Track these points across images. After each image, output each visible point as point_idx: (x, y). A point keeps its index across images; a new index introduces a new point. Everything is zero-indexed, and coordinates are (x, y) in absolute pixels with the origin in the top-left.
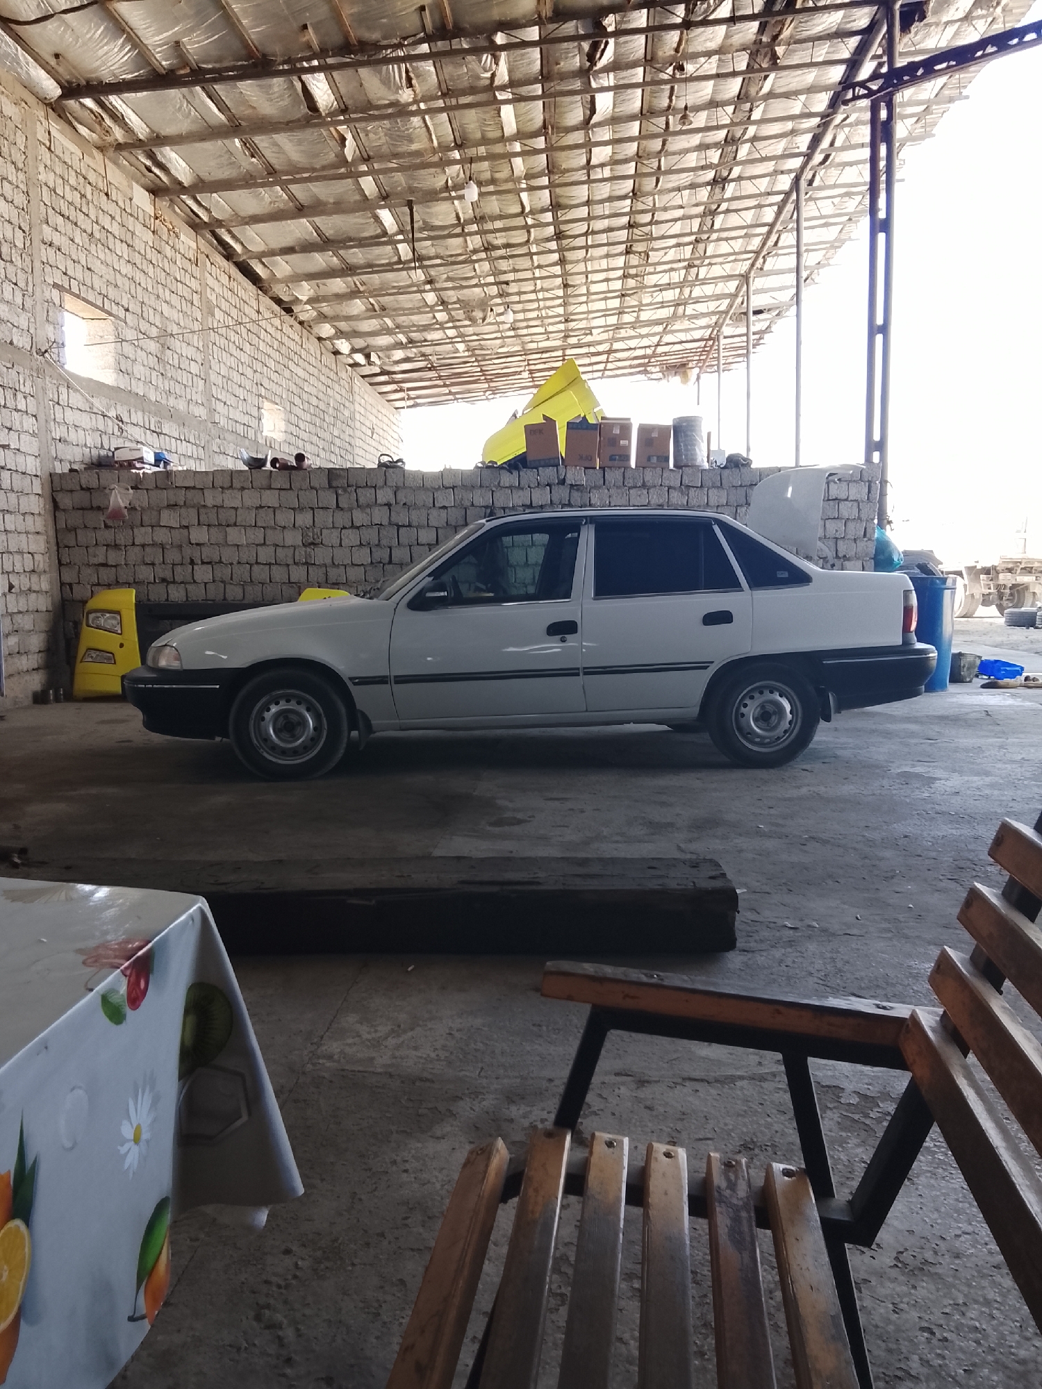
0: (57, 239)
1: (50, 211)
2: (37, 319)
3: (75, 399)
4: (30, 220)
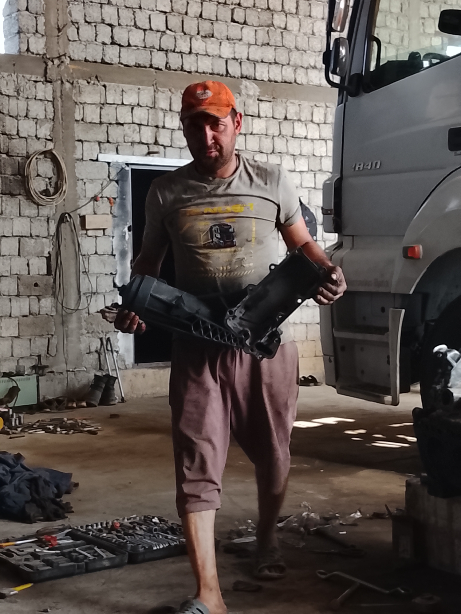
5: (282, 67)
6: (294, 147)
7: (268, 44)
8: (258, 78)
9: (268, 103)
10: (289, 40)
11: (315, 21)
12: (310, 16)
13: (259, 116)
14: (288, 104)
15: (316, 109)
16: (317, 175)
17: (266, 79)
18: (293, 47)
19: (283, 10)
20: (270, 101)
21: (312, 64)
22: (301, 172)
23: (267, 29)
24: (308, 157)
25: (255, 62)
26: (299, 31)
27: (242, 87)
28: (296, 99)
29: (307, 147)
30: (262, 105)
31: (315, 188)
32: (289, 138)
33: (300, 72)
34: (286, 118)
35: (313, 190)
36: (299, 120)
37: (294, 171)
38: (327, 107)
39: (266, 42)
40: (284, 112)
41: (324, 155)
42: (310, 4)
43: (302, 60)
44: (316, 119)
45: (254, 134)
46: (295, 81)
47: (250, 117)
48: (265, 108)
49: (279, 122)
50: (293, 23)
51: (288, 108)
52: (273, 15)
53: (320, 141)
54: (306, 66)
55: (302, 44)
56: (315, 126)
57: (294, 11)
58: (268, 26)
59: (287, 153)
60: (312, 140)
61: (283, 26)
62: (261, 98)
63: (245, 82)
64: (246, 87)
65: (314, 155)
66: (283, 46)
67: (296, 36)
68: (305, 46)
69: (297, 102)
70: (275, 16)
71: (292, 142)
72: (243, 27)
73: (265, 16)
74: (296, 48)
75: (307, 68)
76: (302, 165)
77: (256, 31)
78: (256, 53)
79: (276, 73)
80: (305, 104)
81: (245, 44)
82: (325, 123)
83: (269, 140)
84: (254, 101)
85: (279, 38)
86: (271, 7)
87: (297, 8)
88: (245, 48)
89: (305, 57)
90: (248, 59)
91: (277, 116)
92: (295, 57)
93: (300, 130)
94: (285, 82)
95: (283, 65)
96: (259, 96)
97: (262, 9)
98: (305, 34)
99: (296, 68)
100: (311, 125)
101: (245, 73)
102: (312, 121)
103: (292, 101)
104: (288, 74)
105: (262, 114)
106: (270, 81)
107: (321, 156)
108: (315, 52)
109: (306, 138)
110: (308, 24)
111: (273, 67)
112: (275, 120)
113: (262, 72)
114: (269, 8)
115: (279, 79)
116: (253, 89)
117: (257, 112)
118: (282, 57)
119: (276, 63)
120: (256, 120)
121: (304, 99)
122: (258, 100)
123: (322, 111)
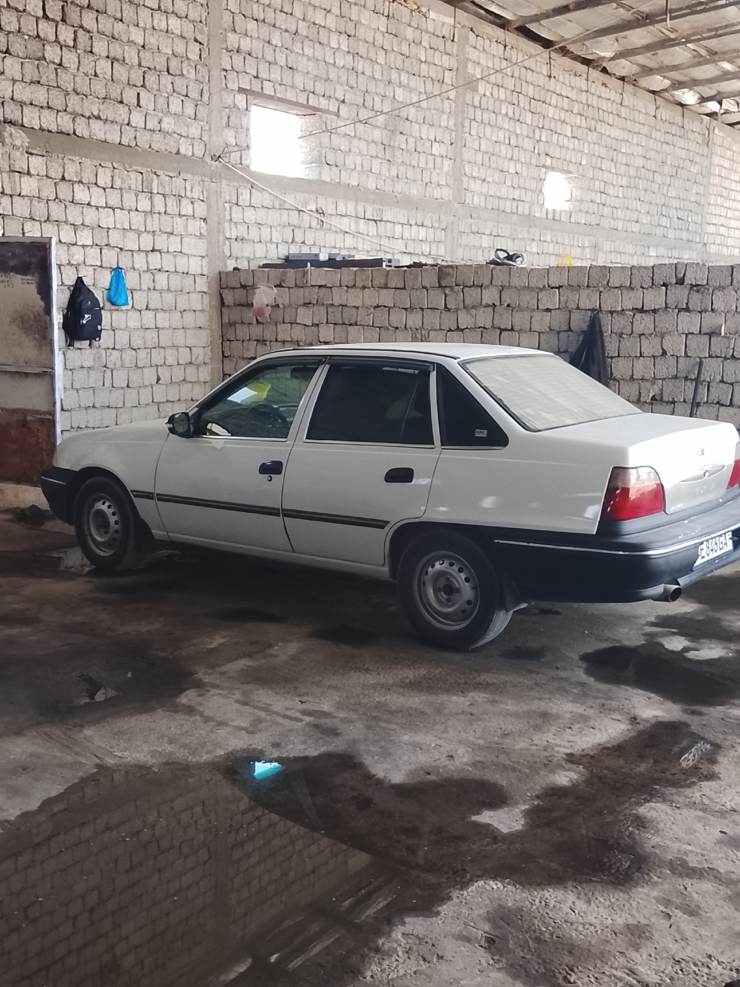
0: (246, 44)
1: (239, 18)
2: (213, 127)
3: (258, 198)
4: (209, 31)
5: (57, 114)
6: (74, 215)
7: (39, 82)
8: (26, 125)
9: (40, 158)
10: (65, 80)
11: (98, 59)
12: (91, 52)
13: (29, 173)
14: (66, 160)
15: (100, 170)
16: (103, 251)
17: (37, 127)
18: (70, 89)
19: (57, 41)
20: (43, 156)
21: (96, 114)
22: (83, 246)
23: (38, 62)
24: (93, 228)
25: (22, 104)
26: (78, 69)
27: (6, 134)
28: (75, 155)
29: (90, 217)
30: (32, 159)
31: (101, 266)
32: (67, 203)
33: (80, 121)
34: (63, 179)
35: (99, 269)
36: (80, 182)
37: (75, 244)
38: (114, 168)
39: (35, 79)
40: (61, 170)
41: (112, 226)
42: (91, 38)
43: (82, 107)
44: (101, 182)
45: (23, 196)
46: (74, 133)
47: (17, 174)
48: (37, 164)
49: (55, 183)
50: (70, 58)
51: (66, 167)
52: (44, 45)
53: (106, 209)
54: (87, 115)
55: (82, 85)
56: (101, 191)
57: (71, 44)
58: (38, 60)
59: (66, 222)
60: (97, 208)
61: (57, 61)
62: (30, 150)
63: (8, 128)
64: (11, 135)
65: (99, 226)
66: (58, 87)
67: (75, 76)
68: (85, 89)
69: (76, 158)
70: (47, 47)
71: (71, 207)
72: (4, 57)
73: (35, 46)
74: (74, 90)
75: (89, 118)
76: (85, 237)
77: (22, 63)
78: (24, 93)
79: (49, 121)
80: (87, 162)
81: (8, 79)
82: (112, 187)
83: (43, 205)
84: (22, 154)
85: (53, 76)
86: (41, 34)
87: (75, 40)
88: (9, 84)
89: (86, 103)
90: (12, 99)
91: (52, 175)
92: (74, 102)
93: (81, 194)
94: (62, 132)
95: (58, 111)
96: (28, 148)
97: (30, 36)
98: (86, 74)
99: (75, 116)
100: (94, 189)
101: (9, 117)
102: (96, 184)
103: (70, 157)
104: (65, 123)
105: (32, 171)
106: (41, 129)
107: (109, 228)
108: (98, 98)
109: (89, 204)
110: (90, 62)
111: (46, 112)
112: (50, 180)
113: (31, 117)
114: (38, 36)
115: (54, 128)
116: (20, 138)
117: (27, 169)
118: (57, 101)
119: (49, 108)
120: (25, 179)
121: (86, 157)
122: (27, 152)
123: (108, 172)
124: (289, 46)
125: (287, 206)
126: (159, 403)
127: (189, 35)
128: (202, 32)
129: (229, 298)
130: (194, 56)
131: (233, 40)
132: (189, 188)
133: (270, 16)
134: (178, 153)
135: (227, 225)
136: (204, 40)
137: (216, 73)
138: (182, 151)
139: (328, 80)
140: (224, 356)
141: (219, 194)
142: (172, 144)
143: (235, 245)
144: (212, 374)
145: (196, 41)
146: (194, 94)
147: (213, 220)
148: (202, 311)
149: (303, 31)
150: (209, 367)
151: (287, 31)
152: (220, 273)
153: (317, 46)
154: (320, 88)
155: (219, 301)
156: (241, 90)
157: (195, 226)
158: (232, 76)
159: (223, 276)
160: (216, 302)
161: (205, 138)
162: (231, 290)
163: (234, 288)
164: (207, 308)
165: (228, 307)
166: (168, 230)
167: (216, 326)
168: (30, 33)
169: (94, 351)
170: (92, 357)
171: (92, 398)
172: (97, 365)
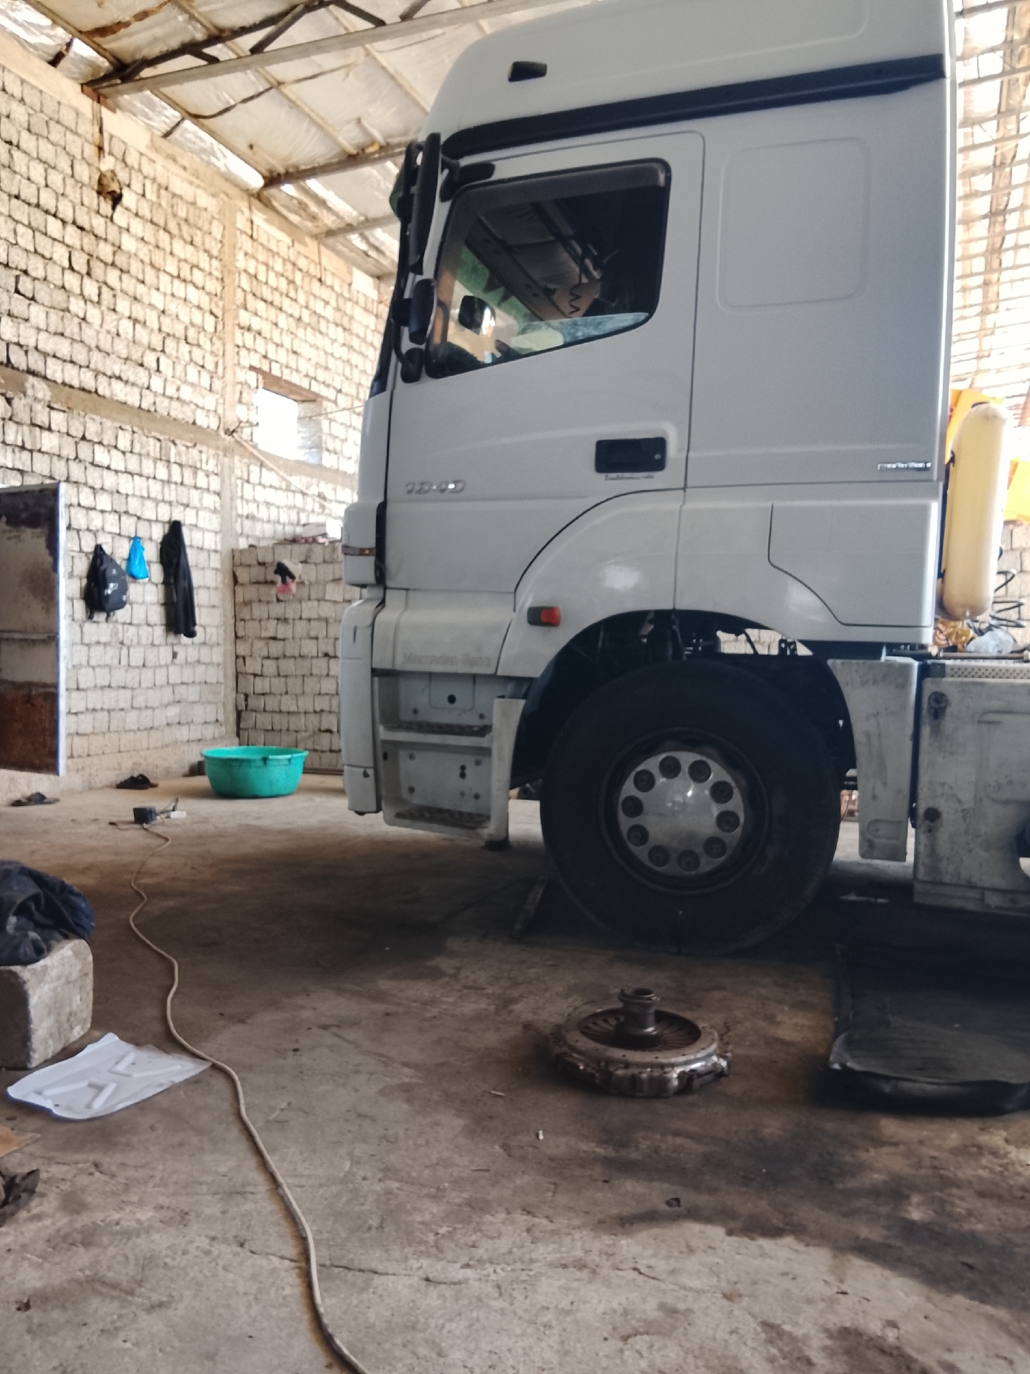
0: (256, 324)
1: (250, 297)
2: (227, 401)
3: (269, 477)
4: (224, 306)
6: (94, 477)
7: (62, 334)
8: (49, 377)
9: (61, 414)
10: (89, 334)
11: (121, 319)
12: (114, 310)
13: (49, 429)
14: (87, 419)
15: (120, 432)
16: (122, 518)
17: (60, 381)
18: (93, 346)
19: (82, 294)
20: (64, 412)
21: (117, 374)
22: (102, 512)
23: (61, 313)
24: (112, 493)
25: (45, 355)
26: (101, 326)
27: (28, 385)
28: (97, 415)
29: (110, 480)
30: (53, 413)
31: (119, 535)
32: (87, 464)
33: (101, 379)
34: (84, 438)
35: (118, 537)
36: (100, 443)
37: (94, 509)
38: (134, 432)
39: (60, 330)
40: (81, 428)
41: (130, 492)
42: (114, 296)
43: (104, 364)
44: (121, 445)
45: (43, 453)
46: (96, 392)
47: (37, 429)
48: (58, 419)
49: (76, 443)
50: (93, 314)
51: (88, 425)
52: (69, 297)
53: (125, 475)
54: (109, 373)
55: (105, 343)
56: (120, 454)
57: (96, 299)
58: (63, 310)
59: (85, 484)
60: (116, 472)
61: (81, 315)
62: (52, 405)
63: (31, 379)
64: (33, 386)
65: (118, 492)
66: (82, 342)
67: (98, 333)
68: (108, 347)
69: (98, 418)
70: (72, 299)
71: (91, 469)
72: (30, 305)
73: (60, 296)
74: (98, 347)
75: (110, 377)
76: (104, 502)
77: (47, 313)
78: (48, 343)
79: (71, 375)
80: (108, 423)
81: (32, 327)
82: (131, 452)
83: (63, 463)
84: (43, 407)
85: (76, 330)
86: (66, 286)
87: (99, 295)
88: (33, 332)
89: (108, 362)
90: (36, 348)
91: (73, 433)
92: (96, 357)
93: (101, 456)
94: (83, 390)
95: (81, 367)
96: (50, 402)
97: (55, 286)
98: (108, 332)
99: (97, 374)
100: (114, 452)
101: (33, 367)
102: (116, 447)
103: (92, 416)
104: (88, 380)
105: (53, 427)
106: (64, 384)
107: (127, 495)
108: (119, 357)
109: (108, 468)
110: (113, 321)
111: (69, 366)
112: (70, 438)
113: (55, 370)
114: (63, 287)
115: (76, 383)
116: (41, 390)
117: (47, 423)
118: (81, 357)
119: (72, 362)
120: (46, 434)
121: (107, 417)
122: (49, 407)
123: (128, 435)
124: (293, 329)
125: (293, 488)
126: (173, 685)
127: (206, 306)
128: (217, 306)
129: (243, 576)
130: (210, 327)
131: (245, 318)
132: (204, 460)
133: (277, 299)
134: (194, 423)
135: (239, 501)
136: (219, 314)
137: (230, 348)
138: (198, 423)
139: (326, 368)
140: (236, 637)
141: (232, 469)
142: (189, 414)
143: (247, 523)
144: (225, 655)
145: (212, 313)
146: (210, 366)
147: (226, 494)
148: (216, 588)
149: (306, 318)
150: (221, 649)
151: (291, 316)
152: (233, 550)
153: (317, 334)
154: (321, 375)
155: (232, 580)
156: (252, 368)
157: (210, 500)
158: (243, 352)
159: (237, 554)
160: (229, 580)
161: (220, 411)
162: (247, 569)
163: (249, 566)
164: (221, 586)
165: (242, 585)
166: (185, 501)
167: (229, 606)
168: (56, 283)
169: (111, 626)
170: (109, 631)
171: (107, 677)
172: (114, 640)
